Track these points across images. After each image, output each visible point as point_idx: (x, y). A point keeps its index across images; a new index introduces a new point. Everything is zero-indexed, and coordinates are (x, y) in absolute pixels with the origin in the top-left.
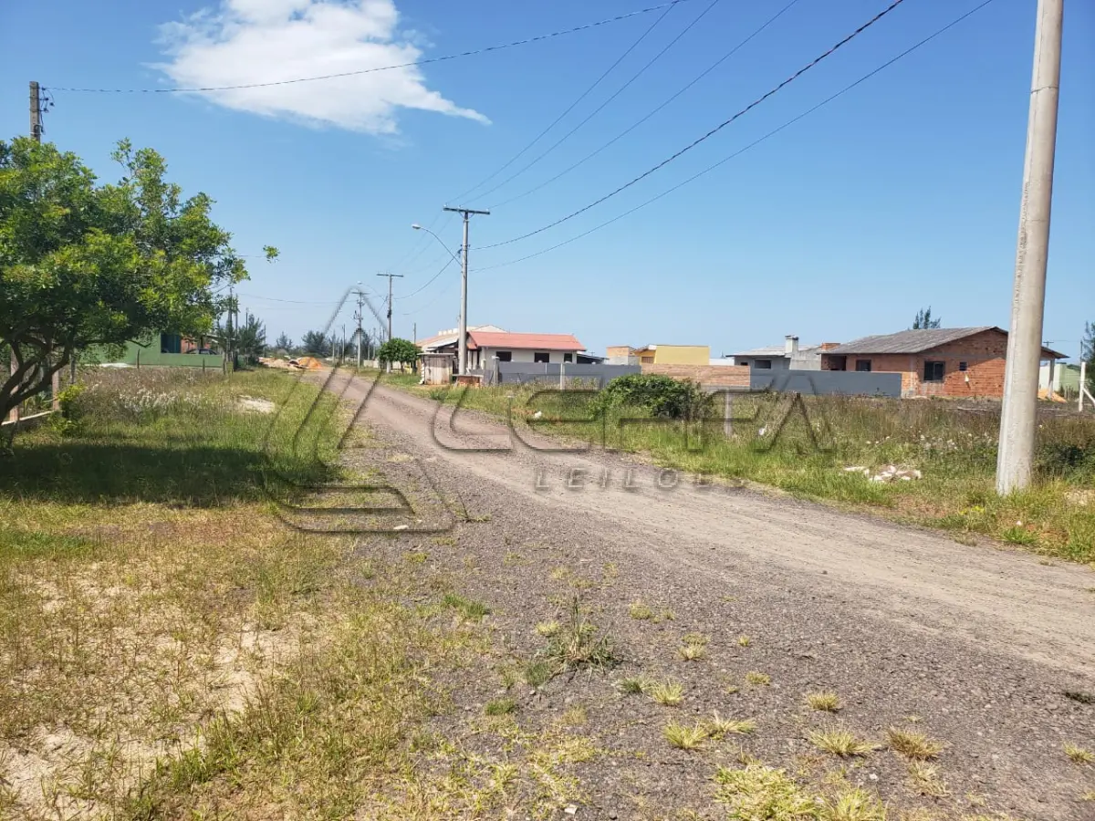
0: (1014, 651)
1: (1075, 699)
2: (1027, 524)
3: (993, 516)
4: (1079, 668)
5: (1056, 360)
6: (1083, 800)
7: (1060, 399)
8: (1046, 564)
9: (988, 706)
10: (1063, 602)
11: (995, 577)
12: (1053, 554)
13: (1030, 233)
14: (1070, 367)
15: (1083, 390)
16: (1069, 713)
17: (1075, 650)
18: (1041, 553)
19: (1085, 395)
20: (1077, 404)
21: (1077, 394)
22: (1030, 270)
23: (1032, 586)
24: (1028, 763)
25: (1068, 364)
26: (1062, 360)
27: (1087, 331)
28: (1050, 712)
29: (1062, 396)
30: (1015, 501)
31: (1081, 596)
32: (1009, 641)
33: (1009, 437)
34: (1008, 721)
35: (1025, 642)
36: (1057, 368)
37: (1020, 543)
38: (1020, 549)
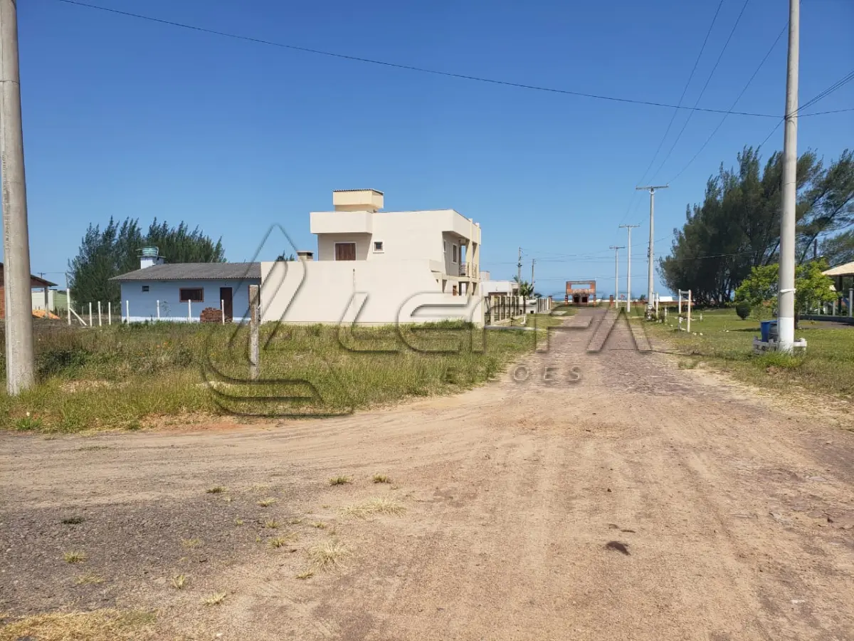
0: (27, 505)
1: (70, 523)
2: (33, 413)
3: (7, 412)
4: (73, 502)
5: (49, 288)
6: (78, 584)
7: (55, 317)
8: (49, 439)
9: (9, 550)
10: (61, 462)
11: (9, 458)
12: (55, 431)
13: (11, 191)
14: (60, 292)
15: (70, 309)
16: (67, 534)
17: (70, 492)
18: (45, 432)
19: (72, 313)
20: (67, 320)
21: (66, 313)
22: (14, 219)
23: (39, 457)
24: (39, 576)
25: (59, 290)
26: (53, 287)
27: (69, 265)
28: (54, 538)
29: (56, 314)
30: (23, 397)
31: (73, 456)
32: (22, 500)
33: (13, 349)
34: (24, 555)
35: (35, 497)
36: (51, 293)
37: (29, 428)
38: (30, 433)
